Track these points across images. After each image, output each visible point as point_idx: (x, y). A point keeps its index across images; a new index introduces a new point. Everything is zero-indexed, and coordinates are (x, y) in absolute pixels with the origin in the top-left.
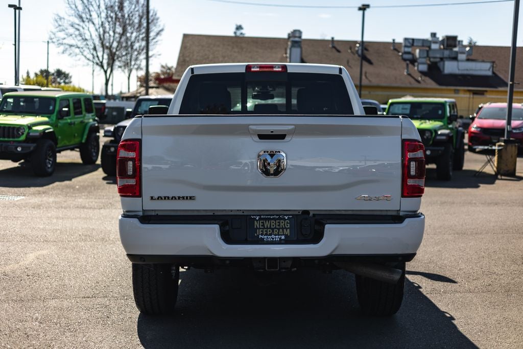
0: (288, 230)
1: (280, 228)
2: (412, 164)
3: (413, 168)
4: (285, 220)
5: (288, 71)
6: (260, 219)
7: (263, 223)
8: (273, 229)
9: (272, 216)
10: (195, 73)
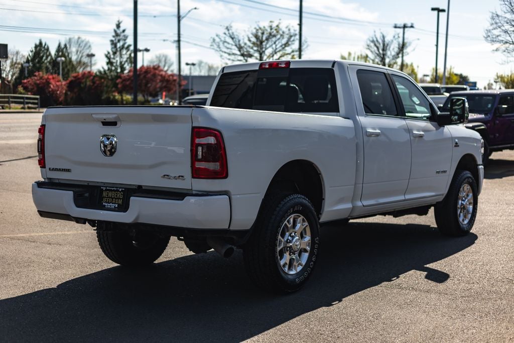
0: (121, 200)
2: (200, 149)
3: (200, 153)
4: (120, 192)
5: (291, 67)
6: (106, 190)
7: (108, 193)
8: (112, 198)
9: (113, 188)
10: (225, 71)
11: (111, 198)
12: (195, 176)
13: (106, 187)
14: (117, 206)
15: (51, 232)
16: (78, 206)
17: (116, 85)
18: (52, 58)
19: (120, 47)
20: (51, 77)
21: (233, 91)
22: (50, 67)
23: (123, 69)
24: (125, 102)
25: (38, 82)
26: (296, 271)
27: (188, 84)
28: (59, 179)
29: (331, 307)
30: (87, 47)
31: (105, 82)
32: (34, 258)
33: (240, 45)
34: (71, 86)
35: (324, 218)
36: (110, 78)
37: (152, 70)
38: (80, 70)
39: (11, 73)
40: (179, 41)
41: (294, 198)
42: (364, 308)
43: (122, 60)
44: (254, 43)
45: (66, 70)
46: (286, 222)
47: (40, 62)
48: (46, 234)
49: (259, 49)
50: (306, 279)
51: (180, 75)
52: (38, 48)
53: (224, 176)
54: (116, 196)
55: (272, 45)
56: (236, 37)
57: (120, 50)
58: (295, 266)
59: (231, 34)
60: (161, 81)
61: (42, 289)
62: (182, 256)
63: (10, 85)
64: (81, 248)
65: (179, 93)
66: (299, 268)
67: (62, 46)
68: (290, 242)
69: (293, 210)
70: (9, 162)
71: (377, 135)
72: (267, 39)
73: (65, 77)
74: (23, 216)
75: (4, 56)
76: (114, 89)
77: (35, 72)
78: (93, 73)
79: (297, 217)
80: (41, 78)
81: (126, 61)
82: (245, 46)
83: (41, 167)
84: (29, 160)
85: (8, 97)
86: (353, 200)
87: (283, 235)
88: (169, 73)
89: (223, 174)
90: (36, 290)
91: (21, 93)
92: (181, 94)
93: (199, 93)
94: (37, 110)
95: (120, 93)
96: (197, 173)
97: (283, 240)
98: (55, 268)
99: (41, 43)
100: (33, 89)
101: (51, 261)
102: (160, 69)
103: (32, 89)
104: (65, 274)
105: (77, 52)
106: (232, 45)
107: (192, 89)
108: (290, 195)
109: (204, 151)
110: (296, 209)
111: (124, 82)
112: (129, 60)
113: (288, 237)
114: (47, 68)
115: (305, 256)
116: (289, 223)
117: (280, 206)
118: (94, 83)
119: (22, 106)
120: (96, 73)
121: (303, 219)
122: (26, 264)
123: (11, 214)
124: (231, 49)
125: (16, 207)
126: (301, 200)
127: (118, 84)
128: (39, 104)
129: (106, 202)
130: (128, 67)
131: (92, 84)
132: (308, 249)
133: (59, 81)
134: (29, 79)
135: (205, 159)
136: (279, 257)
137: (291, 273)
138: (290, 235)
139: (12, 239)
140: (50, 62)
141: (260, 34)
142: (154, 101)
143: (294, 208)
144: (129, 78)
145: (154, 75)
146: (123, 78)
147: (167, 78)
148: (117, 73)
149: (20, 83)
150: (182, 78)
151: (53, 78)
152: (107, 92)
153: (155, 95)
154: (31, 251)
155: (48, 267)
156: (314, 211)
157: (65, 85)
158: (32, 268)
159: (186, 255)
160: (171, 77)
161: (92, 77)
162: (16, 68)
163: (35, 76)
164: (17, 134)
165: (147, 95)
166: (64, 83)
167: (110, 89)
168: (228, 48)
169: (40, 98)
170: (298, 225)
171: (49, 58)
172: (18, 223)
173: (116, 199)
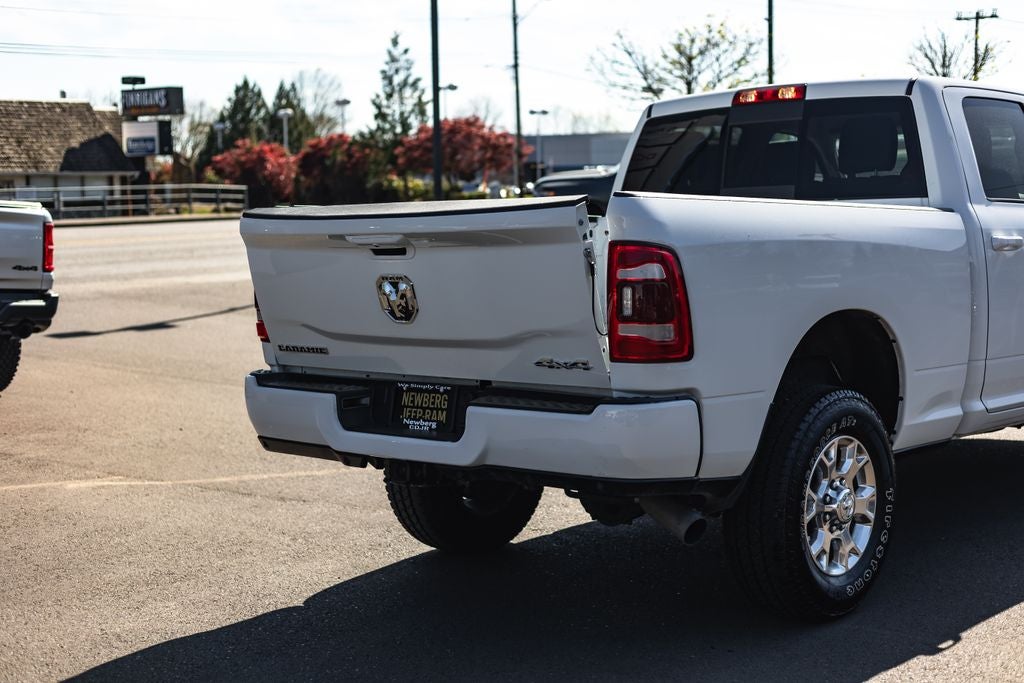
0: (445, 413)
1: (434, 409)
2: (628, 293)
3: (628, 302)
4: (442, 394)
5: (807, 98)
6: (409, 390)
7: (413, 396)
8: (424, 409)
9: (425, 386)
10: (654, 115)
11: (421, 407)
12: (616, 356)
13: (409, 383)
14: (434, 426)
15: (284, 471)
16: (348, 427)
17: (393, 160)
18: (267, 112)
19: (399, 85)
20: (266, 148)
21: (662, 159)
22: (265, 129)
23: (406, 127)
24: (411, 193)
25: (243, 159)
26: (846, 567)
27: (535, 153)
28: (302, 367)
30: (333, 87)
31: (373, 155)
32: (251, 533)
33: (645, 67)
34: (308, 163)
35: (902, 441)
36: (381, 145)
37: (464, 127)
38: (323, 133)
39: (191, 144)
40: (516, 66)
41: (839, 399)
43: (403, 108)
44: (673, 63)
45: (295, 134)
46: (821, 456)
47: (246, 119)
48: (274, 475)
49: (685, 73)
50: (868, 585)
51: (519, 135)
52: (241, 93)
53: (685, 353)
54: (433, 403)
55: (711, 64)
56: (637, 50)
57: (401, 90)
58: (843, 555)
59: (627, 46)
60: (482, 148)
61: (272, 609)
62: (570, 526)
63: (189, 168)
64: (348, 507)
65: (520, 170)
66: (853, 561)
67: (287, 87)
68: (832, 501)
69: (838, 426)
70: (192, 321)
71: (1016, 246)
72: (702, 53)
73: (295, 146)
74: (225, 436)
75: (177, 110)
76: (389, 167)
77: (236, 139)
78: (348, 137)
79: (846, 442)
80: (249, 151)
81: (413, 111)
82: (657, 70)
83: (262, 340)
84: (231, 315)
85: (187, 191)
86: (964, 398)
87: (815, 487)
88: (498, 131)
89: (681, 349)
90: (260, 613)
91: (211, 182)
92: (523, 174)
93: (557, 170)
95: (402, 174)
96: (622, 350)
97: (815, 497)
98: (298, 557)
99: (246, 83)
100: (234, 172)
101: (287, 540)
102: (479, 123)
103: (232, 173)
104: (320, 573)
105: (316, 96)
106: (630, 67)
107: (542, 163)
108: (829, 392)
109: (637, 296)
110: (843, 424)
111: (409, 154)
112: (417, 109)
113: (827, 488)
114: (259, 132)
115: (864, 533)
116: (830, 460)
117: (809, 418)
118: (350, 156)
119: (213, 206)
120: (354, 137)
121: (859, 445)
122: (235, 549)
123: (200, 433)
124: (627, 76)
125: (208, 416)
126: (853, 403)
127: (396, 157)
128: (247, 201)
129: (410, 418)
130: (415, 122)
131: (346, 159)
132: (871, 515)
133: (283, 155)
134: (226, 154)
135: (639, 316)
136: (808, 539)
137: (835, 572)
138: (831, 486)
139: (204, 488)
140: (264, 120)
141: (686, 42)
142: (469, 189)
143: (839, 422)
144: (419, 145)
145: (469, 137)
146: (407, 145)
147: (493, 141)
148: (395, 134)
149: (209, 162)
150: (523, 141)
151: (272, 151)
152: (377, 174)
153: (469, 176)
154: (243, 516)
155: (283, 556)
156: (883, 429)
157: (294, 162)
158: (250, 558)
159: (577, 523)
160: (502, 140)
161: (346, 146)
162: (201, 133)
163: (238, 147)
164: (205, 264)
165: (455, 176)
166: (292, 159)
167: (381, 168)
168: (621, 74)
169: (249, 190)
170: (847, 460)
171: (262, 113)
172: (214, 452)
173: (432, 409)
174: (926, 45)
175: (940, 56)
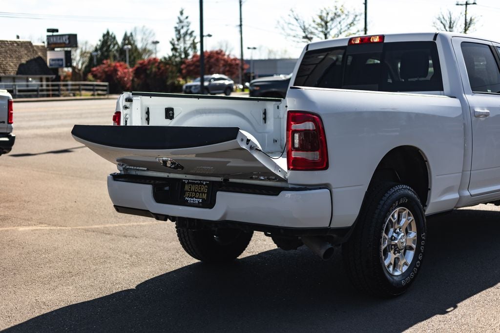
0: (206, 194)
2: (297, 136)
3: (297, 141)
4: (204, 185)
5: (385, 42)
6: (188, 183)
7: (190, 186)
8: (196, 193)
9: (196, 181)
10: (309, 49)
11: (194, 192)
12: (291, 167)
13: (188, 180)
14: (200, 201)
15: (126, 222)
16: (158, 201)
17: (180, 71)
18: (119, 47)
19: (183, 34)
20: (118, 64)
21: (313, 71)
22: (117, 55)
23: (187, 55)
25: (106, 70)
26: (402, 271)
27: (250, 68)
29: (446, 315)
30: (151, 35)
31: (170, 68)
32: (110, 253)
33: (304, 26)
34: (138, 72)
35: (429, 210)
36: (174, 63)
37: (215, 55)
38: (146, 57)
39: (81, 62)
40: (241, 25)
41: (399, 189)
42: (486, 316)
43: (185, 46)
44: (318, 24)
45: (132, 58)
46: (390, 217)
47: (108, 50)
48: (121, 225)
49: (324, 29)
50: (412, 280)
51: (242, 59)
52: (106, 37)
53: (323, 167)
54: (200, 190)
55: (337, 25)
56: (300, 18)
57: (184, 37)
58: (400, 266)
59: (296, 15)
60: (224, 65)
61: (120, 290)
62: (266, 250)
63: (80, 74)
64: (157, 241)
65: (242, 76)
66: (405, 268)
67: (129, 34)
68: (396, 239)
69: (398, 203)
70: (81, 149)
71: (486, 115)
72: (332, 19)
73: (132, 64)
74: (97, 205)
75: (74, 45)
76: (178, 74)
77: (103, 60)
78: (158, 59)
79: (402, 211)
80: (109, 66)
81: (190, 47)
82: (310, 28)
85: (79, 85)
86: (460, 189)
87: (387, 232)
88: (232, 57)
89: (322, 164)
90: (114, 292)
91: (90, 81)
92: (244, 78)
94: (106, 97)
95: (185, 78)
96: (294, 164)
97: (387, 237)
98: (133, 265)
99: (108, 33)
100: (102, 76)
101: (127, 256)
102: (223, 53)
104: (143, 272)
105: (142, 39)
106: (297, 26)
107: (253, 73)
108: (394, 186)
109: (301, 139)
110: (401, 201)
111: (188, 68)
112: (192, 46)
113: (393, 233)
114: (115, 57)
115: (411, 255)
116: (394, 219)
117: (384, 198)
118: (159, 69)
119: (91, 93)
120: (161, 60)
121: (408, 212)
122: (102, 260)
123: (85, 204)
124: (295, 30)
125: (89, 195)
126: (406, 191)
127: (182, 69)
128: (108, 90)
129: (189, 197)
130: (191, 52)
131: (157, 70)
132: (414, 246)
133: (126, 68)
134: (98, 67)
135: (302, 148)
136: (383, 257)
137: (396, 274)
138: (395, 231)
139: (87, 230)
140: (117, 50)
141: (324, 14)
143: (399, 200)
144: (193, 64)
145: (217, 60)
146: (187, 64)
147: (229, 62)
148: (181, 58)
149: (90, 71)
150: (244, 62)
151: (121, 66)
152: (172, 78)
154: (106, 245)
155: (125, 264)
156: (420, 204)
157: (132, 72)
158: (109, 265)
159: (271, 249)
160: (234, 61)
161: (157, 64)
162: (86, 57)
163: (104, 64)
166: (131, 70)
167: (174, 75)
168: (292, 30)
169: (109, 85)
170: (403, 219)
171: (116, 47)
172: (92, 213)
173: (200, 193)
174: (441, 17)
175: (448, 22)
